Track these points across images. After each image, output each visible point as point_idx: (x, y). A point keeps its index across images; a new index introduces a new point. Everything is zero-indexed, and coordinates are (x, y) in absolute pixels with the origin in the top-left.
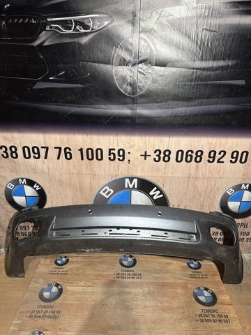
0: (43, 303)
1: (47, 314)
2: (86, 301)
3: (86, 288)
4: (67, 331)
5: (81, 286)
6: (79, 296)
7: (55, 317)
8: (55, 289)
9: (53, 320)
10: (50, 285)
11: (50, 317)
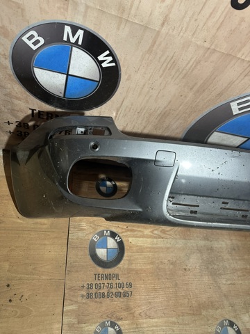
0: (100, 270)
1: (114, 291)
2: (162, 263)
3: (155, 240)
4: (150, 317)
5: (148, 237)
6: (150, 255)
7: (126, 295)
8: (111, 243)
9: (125, 299)
10: (101, 234)
11: (118, 295)
